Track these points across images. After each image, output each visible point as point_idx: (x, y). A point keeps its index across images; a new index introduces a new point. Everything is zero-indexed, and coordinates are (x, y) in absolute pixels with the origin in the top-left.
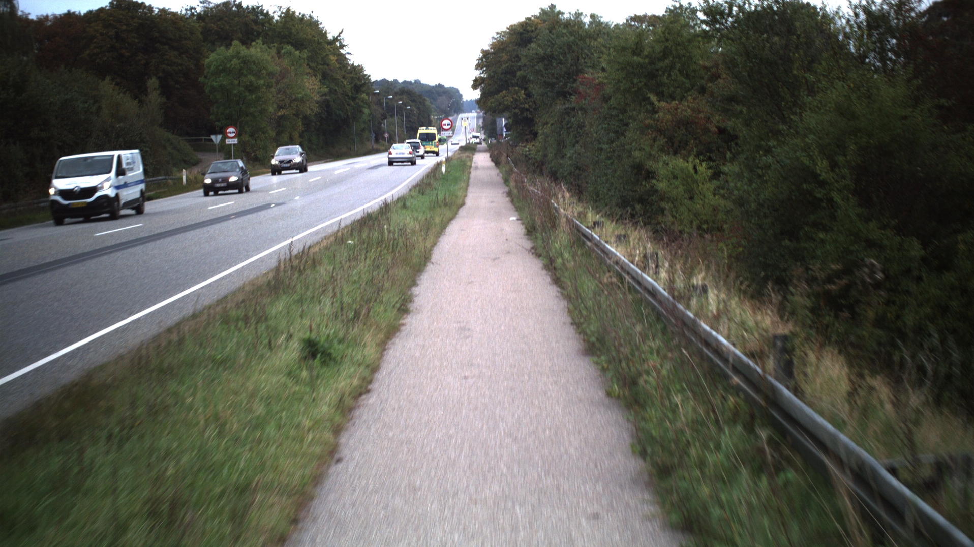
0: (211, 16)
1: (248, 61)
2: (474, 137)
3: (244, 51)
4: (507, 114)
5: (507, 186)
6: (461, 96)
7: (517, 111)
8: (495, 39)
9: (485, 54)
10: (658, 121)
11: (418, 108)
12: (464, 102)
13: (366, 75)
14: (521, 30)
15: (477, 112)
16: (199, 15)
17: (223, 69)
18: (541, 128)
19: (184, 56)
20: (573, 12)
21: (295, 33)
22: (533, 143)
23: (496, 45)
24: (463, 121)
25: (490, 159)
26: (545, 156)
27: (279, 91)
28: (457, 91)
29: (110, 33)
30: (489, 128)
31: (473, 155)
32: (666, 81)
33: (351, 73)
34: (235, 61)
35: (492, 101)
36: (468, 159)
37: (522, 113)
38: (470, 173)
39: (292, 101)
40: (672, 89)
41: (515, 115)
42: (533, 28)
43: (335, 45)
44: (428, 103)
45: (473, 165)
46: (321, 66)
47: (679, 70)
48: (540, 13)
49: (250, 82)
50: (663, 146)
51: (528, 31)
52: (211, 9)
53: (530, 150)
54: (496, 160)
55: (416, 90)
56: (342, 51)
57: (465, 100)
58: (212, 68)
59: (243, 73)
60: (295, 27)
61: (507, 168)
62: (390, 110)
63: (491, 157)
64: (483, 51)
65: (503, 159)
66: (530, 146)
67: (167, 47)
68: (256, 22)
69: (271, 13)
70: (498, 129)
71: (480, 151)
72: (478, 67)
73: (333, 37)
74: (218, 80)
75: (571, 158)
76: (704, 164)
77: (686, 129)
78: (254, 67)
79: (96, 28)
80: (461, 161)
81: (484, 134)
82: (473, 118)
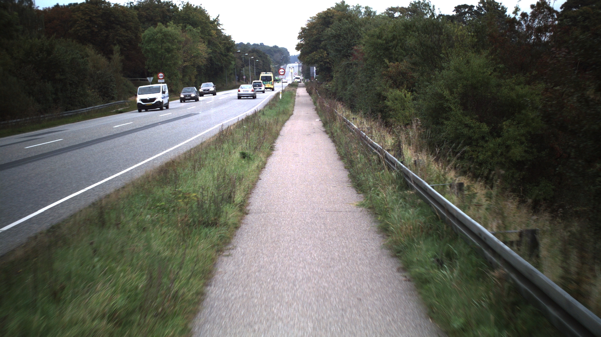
0: (142, 7)
1: (167, 34)
2: (297, 78)
3: (164, 29)
4: (316, 65)
5: (315, 105)
6: (288, 53)
7: (322, 63)
8: (310, 21)
9: (303, 30)
10: (389, 72)
11: (263, 61)
12: (290, 56)
13: (233, 41)
14: (325, 16)
15: (298, 63)
16: (135, 6)
17: (152, 40)
18: (335, 74)
19: (128, 31)
20: (355, 5)
21: (192, 17)
22: (331, 82)
23: (310, 25)
24: (290, 69)
25: (306, 91)
26: (337, 89)
27: (184, 52)
28: (286, 50)
29: (86, 18)
30: (306, 73)
31: (297, 89)
32: (394, 52)
33: (224, 40)
34: (159, 35)
35: (307, 58)
36: (293, 91)
37: (325, 64)
38: (295, 99)
39: (191, 58)
40: (396, 56)
41: (321, 66)
42: (332, 15)
43: (215, 23)
44: (268, 58)
45: (296, 94)
46: (207, 37)
47: (400, 46)
48: (336, 6)
49: (168, 47)
50: (391, 84)
51: (329, 17)
52: (142, 3)
53: (329, 86)
54: (310, 92)
55: (261, 50)
56: (219, 28)
57: (291, 55)
58: (146, 39)
59: (164, 41)
60: (191, 13)
61: (316, 96)
62: (246, 62)
63: (307, 90)
64: (302, 28)
65: (314, 91)
66: (329, 84)
67: (119, 26)
68: (169, 10)
69: (177, 6)
70: (311, 74)
71: (300, 87)
72: (300, 37)
73: (214, 19)
74: (149, 45)
75: (350, 91)
76: (410, 93)
77: (402, 76)
78: (170, 38)
79: (78, 15)
80: (290, 92)
81: (303, 76)
82: (296, 66)
